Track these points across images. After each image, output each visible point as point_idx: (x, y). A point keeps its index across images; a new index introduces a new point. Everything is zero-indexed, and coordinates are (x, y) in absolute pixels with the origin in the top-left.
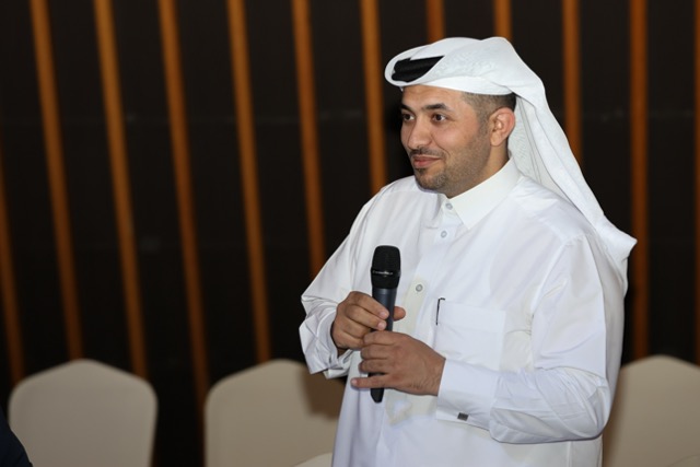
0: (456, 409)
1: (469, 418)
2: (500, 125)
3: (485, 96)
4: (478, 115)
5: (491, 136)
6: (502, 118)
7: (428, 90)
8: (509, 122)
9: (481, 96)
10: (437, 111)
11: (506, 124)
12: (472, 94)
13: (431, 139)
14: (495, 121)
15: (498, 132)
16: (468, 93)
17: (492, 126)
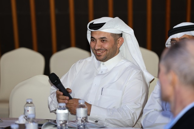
0: (95, 119)
1: (98, 122)
2: (119, 42)
3: (116, 34)
4: (114, 40)
5: (117, 45)
6: (120, 40)
7: (101, 32)
8: (122, 41)
9: (115, 34)
10: (103, 39)
11: (121, 42)
12: (113, 34)
13: (101, 46)
14: (119, 41)
15: (119, 44)
16: (112, 33)
17: (118, 42)
